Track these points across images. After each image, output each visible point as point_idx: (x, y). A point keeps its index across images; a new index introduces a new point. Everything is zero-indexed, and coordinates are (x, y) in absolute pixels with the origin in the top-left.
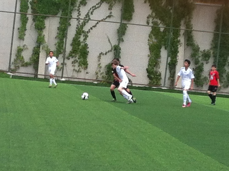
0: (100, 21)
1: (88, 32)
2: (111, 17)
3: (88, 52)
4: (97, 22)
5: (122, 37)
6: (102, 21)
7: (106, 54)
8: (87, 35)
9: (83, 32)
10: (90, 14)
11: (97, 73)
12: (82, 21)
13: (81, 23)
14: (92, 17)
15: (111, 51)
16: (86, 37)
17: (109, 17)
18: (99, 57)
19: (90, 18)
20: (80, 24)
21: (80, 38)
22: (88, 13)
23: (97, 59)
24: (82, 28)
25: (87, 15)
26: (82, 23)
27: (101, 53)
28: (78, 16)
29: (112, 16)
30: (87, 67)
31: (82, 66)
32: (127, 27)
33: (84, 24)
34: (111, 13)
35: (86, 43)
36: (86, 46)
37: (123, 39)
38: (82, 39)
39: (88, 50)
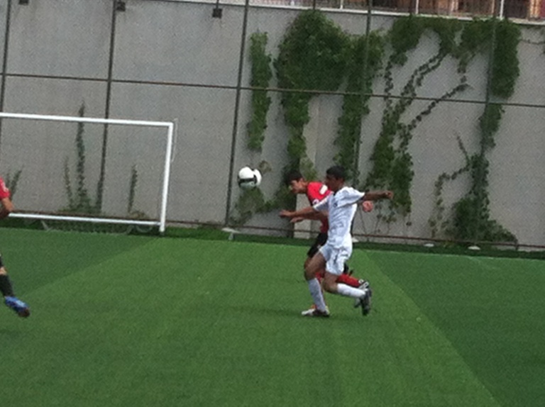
0: (438, 101)
1: (411, 127)
2: (467, 90)
3: (413, 174)
4: (430, 102)
5: (490, 134)
6: (443, 99)
7: (454, 177)
8: (409, 134)
9: (400, 127)
10: (414, 84)
11: (433, 224)
12: (395, 102)
13: (393, 105)
14: (419, 92)
15: (466, 169)
16: (406, 138)
17: (461, 88)
18: (439, 185)
19: (415, 95)
20: (391, 108)
21: (391, 141)
22: (411, 81)
23: (433, 189)
24: (397, 119)
25: (409, 87)
26: (397, 106)
27: (444, 176)
28: (386, 90)
29: (467, 85)
30: (409, 210)
31: (397, 206)
32: (503, 111)
33: (401, 108)
34: (464, 79)
35: (406, 152)
36: (407, 158)
37: (492, 140)
38: (396, 143)
39: (412, 169)
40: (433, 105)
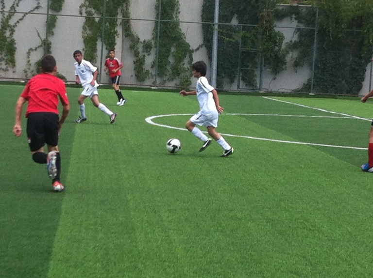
0: (27, 13)
1: (14, 26)
2: (40, 8)
3: (16, 48)
4: (23, 14)
5: (52, 29)
6: (29, 13)
7: (36, 50)
8: (13, 29)
9: (9, 26)
10: (15, 6)
11: (26, 72)
12: (7, 14)
13: (5, 16)
14: (17, 9)
15: (41, 46)
16: (12, 31)
17: (37, 8)
18: (29, 53)
19: (15, 11)
20: (4, 17)
21: (5, 33)
22: (14, 5)
23: (26, 55)
24: (8, 22)
25: (13, 7)
26: (7, 16)
27: (31, 49)
28: (2, 9)
29: (40, 6)
30: (14, 66)
31: (9, 64)
32: (57, 18)
33: (10, 17)
34: (39, 3)
35: (12, 38)
36: (13, 42)
37: (53, 32)
38: (8, 34)
39: (15, 46)
40: (25, 16)
